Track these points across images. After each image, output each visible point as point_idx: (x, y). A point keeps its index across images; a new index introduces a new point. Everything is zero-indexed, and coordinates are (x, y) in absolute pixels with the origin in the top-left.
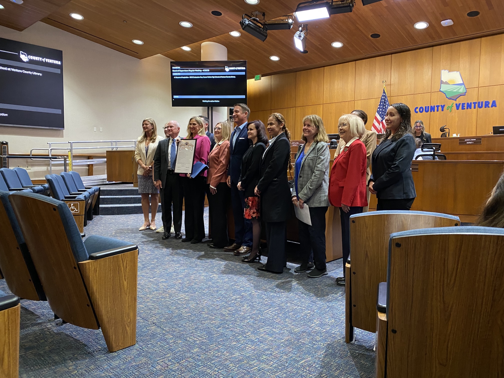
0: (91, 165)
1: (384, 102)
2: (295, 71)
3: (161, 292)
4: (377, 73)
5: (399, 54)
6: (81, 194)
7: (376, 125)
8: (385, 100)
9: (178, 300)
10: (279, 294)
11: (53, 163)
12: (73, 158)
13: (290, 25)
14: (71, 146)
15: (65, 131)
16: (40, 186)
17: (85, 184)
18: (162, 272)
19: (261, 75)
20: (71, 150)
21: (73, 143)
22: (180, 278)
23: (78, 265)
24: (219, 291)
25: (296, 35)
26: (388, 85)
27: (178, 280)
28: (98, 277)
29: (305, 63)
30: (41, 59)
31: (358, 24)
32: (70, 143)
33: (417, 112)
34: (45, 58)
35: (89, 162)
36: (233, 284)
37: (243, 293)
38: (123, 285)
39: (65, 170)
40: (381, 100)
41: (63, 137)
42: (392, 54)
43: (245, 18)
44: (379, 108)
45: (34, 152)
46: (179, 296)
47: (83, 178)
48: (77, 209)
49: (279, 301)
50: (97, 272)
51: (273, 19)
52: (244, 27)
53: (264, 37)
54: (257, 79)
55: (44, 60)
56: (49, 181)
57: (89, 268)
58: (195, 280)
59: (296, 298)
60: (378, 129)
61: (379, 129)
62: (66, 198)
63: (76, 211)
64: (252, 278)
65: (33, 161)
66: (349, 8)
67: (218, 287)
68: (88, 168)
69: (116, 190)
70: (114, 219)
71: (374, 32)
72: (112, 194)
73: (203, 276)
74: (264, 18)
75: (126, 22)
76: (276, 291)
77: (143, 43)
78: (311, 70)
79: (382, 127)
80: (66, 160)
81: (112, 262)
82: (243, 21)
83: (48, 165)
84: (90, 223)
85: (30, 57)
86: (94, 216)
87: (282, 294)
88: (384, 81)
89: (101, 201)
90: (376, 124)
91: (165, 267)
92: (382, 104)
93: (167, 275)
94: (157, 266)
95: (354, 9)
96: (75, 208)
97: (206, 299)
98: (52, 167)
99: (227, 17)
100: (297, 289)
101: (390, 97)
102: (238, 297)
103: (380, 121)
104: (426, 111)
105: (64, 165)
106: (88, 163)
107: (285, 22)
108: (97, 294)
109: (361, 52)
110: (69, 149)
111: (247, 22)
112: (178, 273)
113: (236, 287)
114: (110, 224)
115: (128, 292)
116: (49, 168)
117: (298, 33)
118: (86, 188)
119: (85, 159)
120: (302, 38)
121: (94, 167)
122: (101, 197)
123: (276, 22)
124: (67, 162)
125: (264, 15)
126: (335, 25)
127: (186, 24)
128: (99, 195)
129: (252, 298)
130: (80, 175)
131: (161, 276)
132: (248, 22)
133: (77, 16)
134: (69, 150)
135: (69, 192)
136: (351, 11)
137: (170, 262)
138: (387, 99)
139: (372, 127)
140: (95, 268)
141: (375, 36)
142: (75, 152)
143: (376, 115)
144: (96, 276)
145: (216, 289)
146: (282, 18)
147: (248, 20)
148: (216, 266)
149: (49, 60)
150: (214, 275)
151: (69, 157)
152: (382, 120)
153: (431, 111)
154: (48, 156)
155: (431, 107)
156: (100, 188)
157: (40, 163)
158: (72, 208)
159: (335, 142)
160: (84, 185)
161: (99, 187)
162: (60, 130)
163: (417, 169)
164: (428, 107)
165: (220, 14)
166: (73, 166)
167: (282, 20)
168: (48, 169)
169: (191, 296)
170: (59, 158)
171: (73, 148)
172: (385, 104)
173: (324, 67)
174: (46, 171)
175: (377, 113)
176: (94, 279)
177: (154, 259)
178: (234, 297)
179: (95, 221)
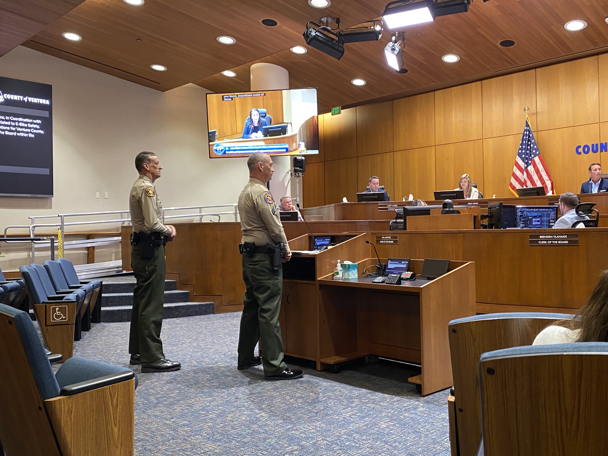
0: (92, 248)
1: (527, 140)
2: (392, 98)
3: (180, 441)
4: (516, 98)
5: (547, 67)
6: (71, 292)
7: (518, 175)
8: (529, 137)
9: (203, 453)
10: (359, 443)
11: (36, 246)
12: (64, 238)
13: (378, 33)
14: (62, 222)
15: (54, 199)
16: (14, 281)
17: (81, 276)
18: (184, 410)
19: (341, 107)
20: (62, 227)
21: (65, 216)
22: (211, 419)
23: (45, 404)
24: (268, 439)
25: (387, 47)
26: (533, 114)
27: (207, 423)
28: (74, 422)
29: (405, 87)
30: (21, 97)
31: (480, 28)
32: (61, 216)
33: (580, 153)
34: (27, 97)
35: (89, 243)
36: (289, 428)
37: (304, 443)
38: (112, 433)
39: (53, 257)
40: (523, 137)
41: (51, 208)
42: (535, 68)
43: (310, 28)
44: (520, 149)
45: (10, 232)
46: (206, 448)
47: (77, 268)
48: (65, 315)
49: (359, 453)
50: (73, 414)
51: (354, 27)
52: (309, 41)
53: (339, 53)
54: (334, 112)
55: (25, 99)
56: (25, 275)
57: (60, 409)
58: (233, 421)
59: (385, 449)
60: (521, 181)
61: (523, 181)
62: (49, 298)
63: (62, 319)
64: (319, 417)
65: (8, 244)
66: (462, 6)
67: (266, 432)
68: (87, 252)
69: (127, 284)
70: (122, 329)
71: (505, 38)
72: (120, 290)
73: (245, 416)
74: (338, 26)
75: (141, 40)
76: (355, 439)
77: (166, 69)
78: (415, 96)
79: (527, 177)
80: (54, 243)
81: (95, 398)
82: (307, 31)
83: (30, 249)
84: (86, 335)
85: (6, 96)
86: (92, 324)
87: (364, 442)
88: (527, 109)
89: (103, 301)
90: (518, 173)
91: (190, 402)
92: (524, 142)
93: (192, 415)
94: (179, 400)
95: (470, 7)
96: (62, 314)
97: (246, 452)
98: (36, 253)
99: (285, 27)
100: (387, 434)
101: (537, 131)
102: (296, 448)
103: (524, 168)
104: (594, 152)
105: (50, 248)
106: (89, 245)
107: (370, 30)
108: (73, 447)
109: (488, 67)
110: (59, 225)
111: (313, 34)
112: (208, 412)
113: (293, 432)
114: (116, 335)
115: (120, 442)
116: (31, 253)
117: (391, 44)
118: (82, 283)
119: (83, 238)
120: (397, 52)
121: (96, 251)
122: (103, 295)
123: (357, 31)
124: (55, 244)
125: (338, 21)
126: (444, 30)
127: (226, 40)
128: (101, 292)
129: (317, 449)
130: (73, 263)
131: (183, 415)
132: (315, 32)
133: (72, 37)
134: (59, 227)
135: (56, 290)
136: (467, 11)
137: (197, 394)
138: (533, 135)
139: (512, 177)
140: (69, 408)
141: (507, 43)
142: (68, 230)
143: (516, 160)
144: (71, 420)
145: (262, 436)
146: (366, 25)
147: (315, 30)
148: (266, 399)
149: (33, 99)
150: (262, 414)
151: (59, 238)
152: (527, 167)
153: (601, 151)
154: (29, 236)
155: (601, 144)
156: (101, 282)
157: (18, 248)
158: (57, 314)
159: (450, 203)
160: (79, 278)
161: (100, 280)
162: (47, 198)
163: (577, 242)
164: (597, 145)
165: (274, 23)
166: (64, 250)
167: (366, 28)
168: (29, 256)
169: (224, 447)
170: (44, 240)
171: (65, 224)
172: (529, 143)
173: (434, 91)
174: (26, 258)
175: (517, 156)
176: (67, 423)
177: (174, 390)
178: (289, 449)
179: (94, 331)
